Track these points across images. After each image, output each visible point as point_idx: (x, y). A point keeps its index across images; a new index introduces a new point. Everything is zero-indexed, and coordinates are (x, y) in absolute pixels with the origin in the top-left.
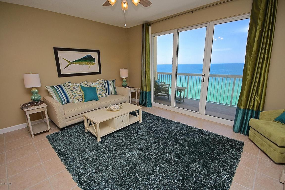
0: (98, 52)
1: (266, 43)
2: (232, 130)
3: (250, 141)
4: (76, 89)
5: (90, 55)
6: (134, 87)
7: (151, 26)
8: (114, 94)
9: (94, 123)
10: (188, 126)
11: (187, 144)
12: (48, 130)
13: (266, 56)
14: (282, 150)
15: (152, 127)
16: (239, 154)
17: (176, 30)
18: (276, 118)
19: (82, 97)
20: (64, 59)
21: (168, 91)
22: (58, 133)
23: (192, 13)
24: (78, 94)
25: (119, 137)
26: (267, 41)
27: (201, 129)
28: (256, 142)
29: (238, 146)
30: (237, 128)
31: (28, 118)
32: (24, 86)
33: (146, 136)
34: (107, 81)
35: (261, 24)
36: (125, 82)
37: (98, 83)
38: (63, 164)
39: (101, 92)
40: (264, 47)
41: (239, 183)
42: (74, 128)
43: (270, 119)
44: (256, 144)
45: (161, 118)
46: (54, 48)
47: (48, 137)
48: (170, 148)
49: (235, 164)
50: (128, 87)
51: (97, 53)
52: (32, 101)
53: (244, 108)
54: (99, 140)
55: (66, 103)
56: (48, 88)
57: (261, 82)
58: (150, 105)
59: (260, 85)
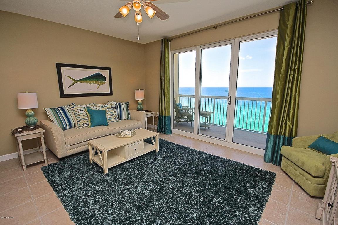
0: (109, 69)
1: (296, 62)
2: (263, 160)
3: (283, 172)
4: (81, 112)
5: (99, 73)
6: (151, 111)
7: (170, 42)
8: (127, 119)
9: (101, 152)
10: (212, 155)
11: (210, 176)
12: (44, 161)
13: (296, 75)
14: (317, 180)
15: (171, 157)
16: (270, 187)
17: (199, 46)
18: (310, 145)
19: (88, 121)
20: (68, 77)
21: (191, 116)
22: (56, 165)
23: (216, 29)
24: (83, 118)
25: (131, 168)
26: (296, 59)
27: (228, 159)
28: (289, 173)
29: (270, 178)
30: (269, 158)
31: (19, 145)
32: (18, 107)
33: (163, 168)
34: (119, 104)
35: (289, 41)
36: (141, 105)
37: (108, 105)
38: (59, 200)
39: (112, 116)
40: (293, 65)
41: (268, 220)
42: (76, 159)
43: (304, 146)
44: (289, 175)
45: (182, 147)
46: (57, 64)
47: (43, 169)
48: (190, 181)
49: (265, 199)
51: (108, 71)
52: (25, 125)
53: (274, 135)
54: (106, 172)
55: (68, 128)
56: (47, 110)
57: (292, 104)
58: (170, 132)
59: (291, 107)
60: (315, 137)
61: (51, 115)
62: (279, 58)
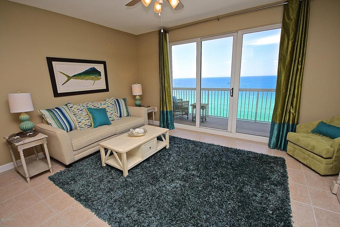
0: (104, 63)
1: (299, 54)
2: (268, 147)
3: (289, 156)
4: (81, 112)
5: (94, 68)
6: (150, 107)
7: (168, 33)
8: (127, 116)
9: (116, 152)
10: (222, 147)
12: (49, 169)
13: (300, 67)
14: (328, 161)
15: (184, 152)
16: (285, 171)
17: (200, 38)
18: (312, 130)
19: (90, 121)
20: (61, 73)
21: (187, 109)
22: (64, 172)
23: (218, 20)
24: (84, 118)
25: (150, 167)
26: (300, 52)
27: (238, 149)
28: (297, 156)
29: (282, 163)
30: (274, 144)
31: (20, 155)
32: (10, 111)
33: (181, 163)
34: (117, 100)
35: (293, 35)
36: (139, 100)
37: (107, 103)
38: (88, 211)
39: (112, 114)
40: (297, 58)
41: (297, 201)
42: (85, 163)
43: (307, 131)
44: (297, 158)
45: (190, 141)
46: (47, 57)
47: (51, 178)
49: (286, 182)
50: (143, 106)
51: (103, 65)
52: (21, 131)
53: (279, 123)
54: (126, 174)
55: (69, 130)
56: (43, 112)
57: (296, 94)
58: (172, 126)
59: (295, 97)
60: (316, 123)
61: (48, 118)
62: (284, 51)
